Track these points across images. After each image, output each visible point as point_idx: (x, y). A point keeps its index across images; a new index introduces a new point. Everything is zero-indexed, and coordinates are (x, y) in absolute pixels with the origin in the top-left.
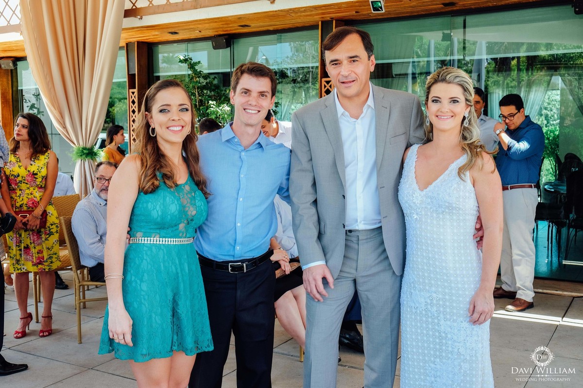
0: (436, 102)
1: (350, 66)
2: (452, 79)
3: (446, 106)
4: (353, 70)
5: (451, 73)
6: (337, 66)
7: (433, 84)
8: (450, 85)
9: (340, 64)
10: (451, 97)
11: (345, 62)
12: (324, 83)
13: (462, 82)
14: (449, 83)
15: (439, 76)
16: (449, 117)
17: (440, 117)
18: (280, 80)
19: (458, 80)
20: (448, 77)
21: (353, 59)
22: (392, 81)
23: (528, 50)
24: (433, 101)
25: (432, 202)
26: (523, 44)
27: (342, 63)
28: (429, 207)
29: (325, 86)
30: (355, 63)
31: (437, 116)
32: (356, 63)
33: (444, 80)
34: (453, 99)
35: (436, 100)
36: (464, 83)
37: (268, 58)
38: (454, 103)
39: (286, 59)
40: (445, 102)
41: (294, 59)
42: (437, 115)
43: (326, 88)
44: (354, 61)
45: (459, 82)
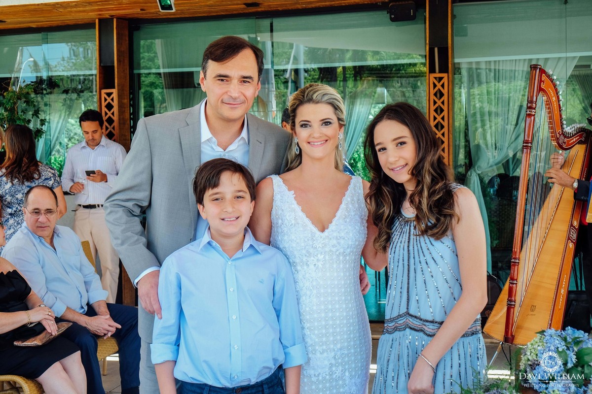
0: (306, 127)
1: (240, 87)
2: (319, 98)
3: (317, 130)
4: (243, 92)
5: (317, 91)
6: (222, 83)
7: (298, 106)
8: (319, 105)
9: (227, 81)
10: (322, 118)
11: (235, 82)
12: (104, 96)
13: (332, 100)
14: (317, 102)
15: (303, 96)
16: (323, 142)
17: (312, 143)
18: (49, 90)
19: (326, 98)
20: (314, 96)
21: (245, 80)
22: (195, 91)
23: (353, 59)
24: (302, 126)
25: (339, 243)
26: (348, 51)
27: (231, 80)
28: (334, 249)
29: (106, 100)
30: (245, 84)
31: (309, 143)
32: (247, 84)
33: (310, 100)
34: (325, 121)
35: (305, 124)
36: (334, 101)
37: (36, 60)
38: (326, 125)
39: (62, 62)
40: (316, 124)
41: (73, 62)
42: (309, 141)
43: (107, 102)
44: (244, 82)
45: (328, 101)
